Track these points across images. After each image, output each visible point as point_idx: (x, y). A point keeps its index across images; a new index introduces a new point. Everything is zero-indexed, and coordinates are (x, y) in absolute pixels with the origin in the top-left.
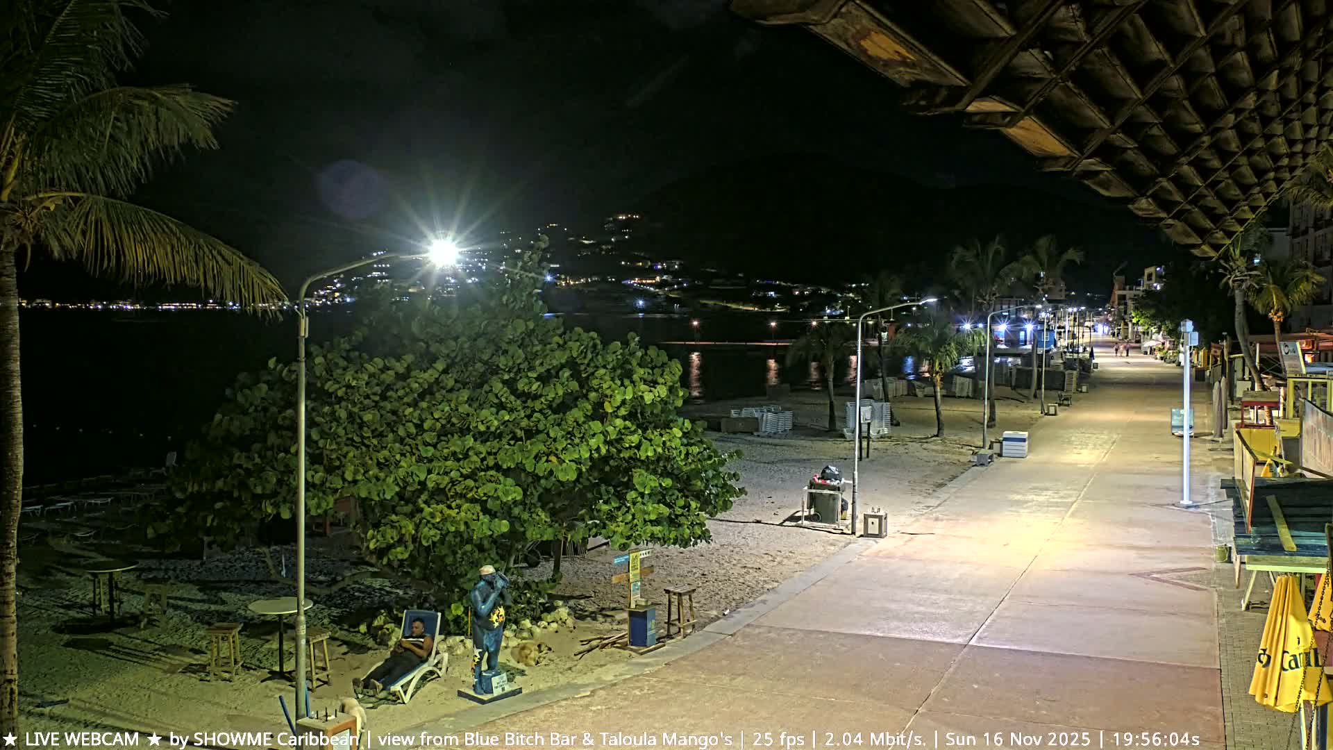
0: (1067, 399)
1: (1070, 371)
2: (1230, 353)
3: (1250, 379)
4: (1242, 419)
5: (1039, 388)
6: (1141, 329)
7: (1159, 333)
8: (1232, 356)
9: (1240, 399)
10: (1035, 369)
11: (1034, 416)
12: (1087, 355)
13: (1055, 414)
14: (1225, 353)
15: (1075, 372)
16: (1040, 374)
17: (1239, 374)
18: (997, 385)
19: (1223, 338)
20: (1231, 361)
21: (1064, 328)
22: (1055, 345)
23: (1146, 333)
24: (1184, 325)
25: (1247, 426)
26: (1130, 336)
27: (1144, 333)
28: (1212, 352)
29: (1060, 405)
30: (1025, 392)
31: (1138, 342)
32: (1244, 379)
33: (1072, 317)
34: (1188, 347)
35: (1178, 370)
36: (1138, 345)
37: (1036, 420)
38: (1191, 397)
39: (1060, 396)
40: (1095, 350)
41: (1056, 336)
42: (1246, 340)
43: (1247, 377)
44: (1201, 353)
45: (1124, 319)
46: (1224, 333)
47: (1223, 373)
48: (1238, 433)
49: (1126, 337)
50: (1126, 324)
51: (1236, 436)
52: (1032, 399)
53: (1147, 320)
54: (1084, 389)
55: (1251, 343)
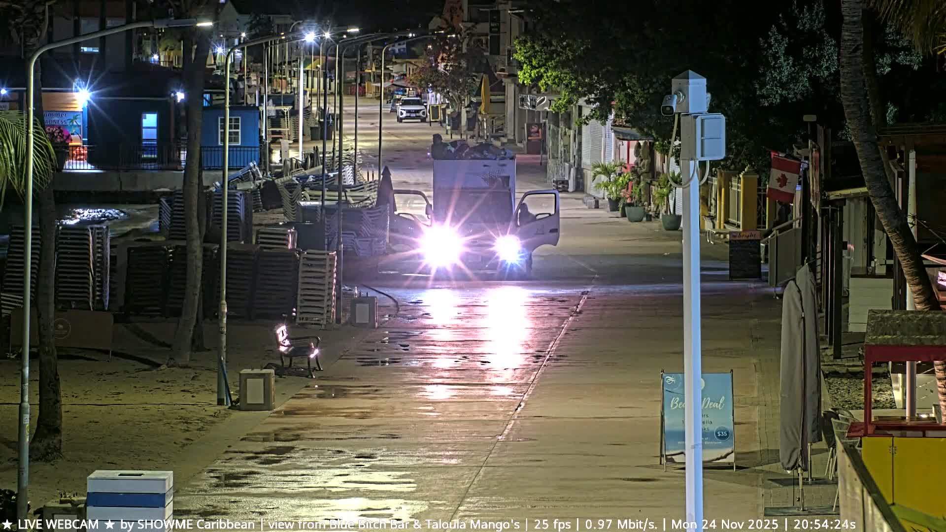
0: (304, 351)
3: (890, 272)
4: (868, 405)
5: (210, 311)
10: (197, 245)
11: (194, 414)
12: (372, 196)
13: (267, 405)
14: (814, 187)
15: (329, 256)
16: (211, 264)
17: (854, 257)
19: (804, 135)
20: (833, 210)
23: (563, 117)
24: (683, 91)
25: (884, 428)
26: (509, 130)
28: (772, 183)
33: (318, 63)
34: (693, 165)
36: (533, 158)
37: (203, 424)
41: (265, 129)
43: (879, 266)
44: (738, 186)
47: (807, 251)
48: (851, 451)
49: (498, 133)
52: (188, 355)
53: (565, 74)
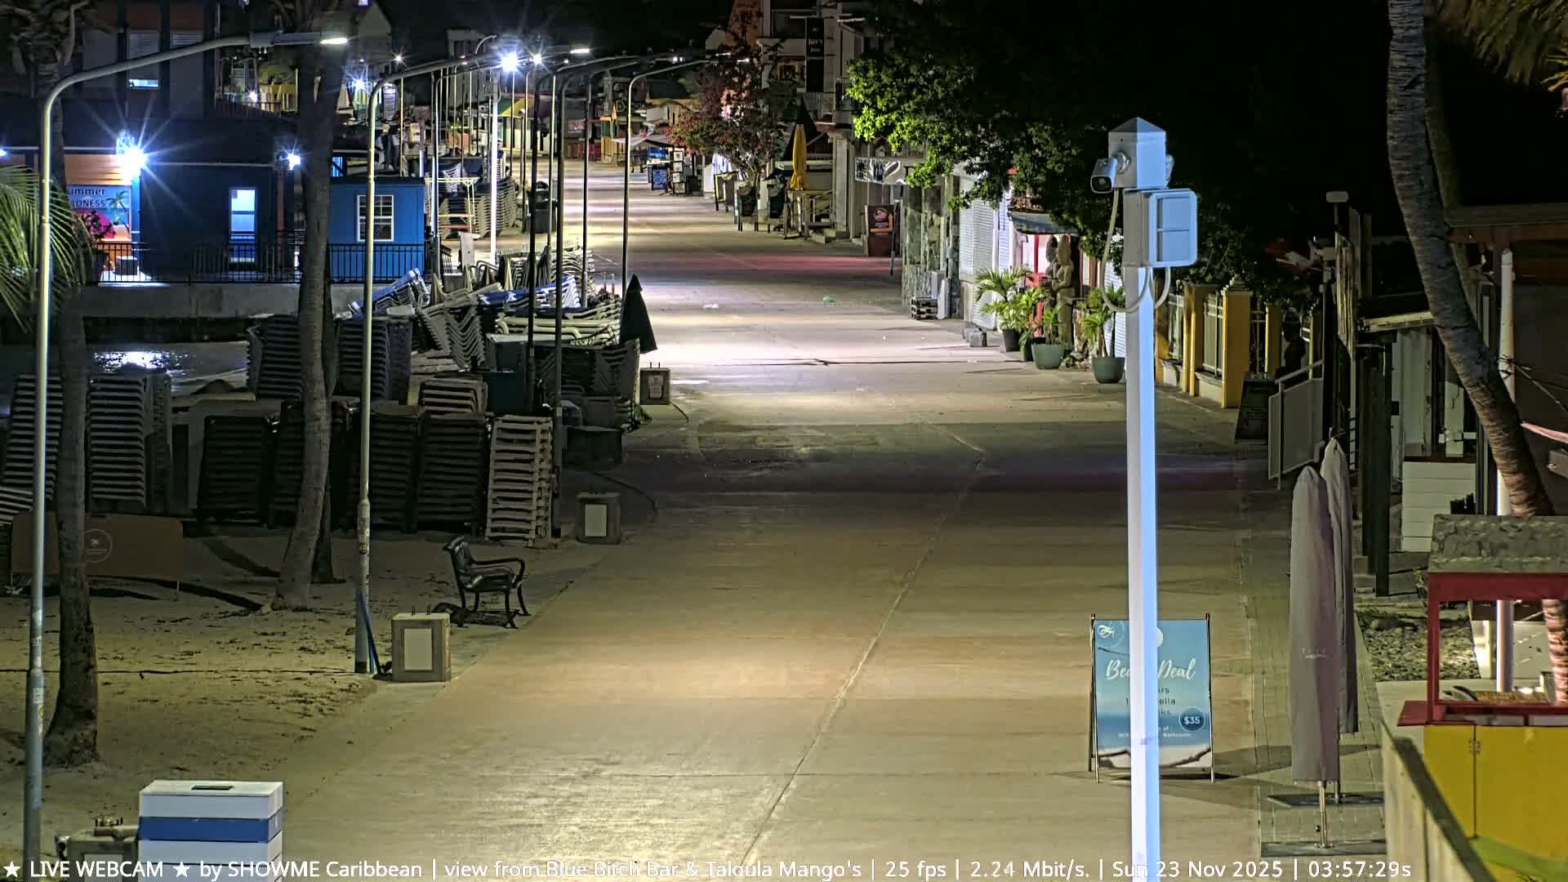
0: (498, 583)
1: (510, 421)
2: (1365, 309)
3: (1471, 451)
4: (1434, 673)
6: (899, 174)
7: (994, 195)
8: (1376, 324)
9: (1422, 559)
11: (317, 687)
12: (611, 326)
13: (437, 673)
14: (1344, 310)
15: (541, 426)
16: (344, 441)
17: (1412, 427)
18: (98, 507)
19: (1325, 226)
20: (1375, 349)
21: (476, 167)
22: (429, 269)
23: (928, 195)
24: (1126, 152)
25: (1460, 712)
27: (915, 197)
29: (461, 617)
30: (265, 547)
31: (887, 245)
32: (1437, 453)
33: (522, 106)
34: (1144, 275)
35: (1098, 408)
36: (878, 264)
37: (332, 705)
38: (1164, 558)
39: (462, 570)
40: (650, 295)
41: (434, 213)
42: (1444, 238)
43: (1452, 440)
45: (805, 118)
46: (1336, 197)
47: (1334, 416)
48: (1405, 749)
49: (820, 221)
50: (822, 147)
51: (1394, 765)
52: (306, 592)
53: (934, 124)
54: (596, 519)
55: (1473, 256)
